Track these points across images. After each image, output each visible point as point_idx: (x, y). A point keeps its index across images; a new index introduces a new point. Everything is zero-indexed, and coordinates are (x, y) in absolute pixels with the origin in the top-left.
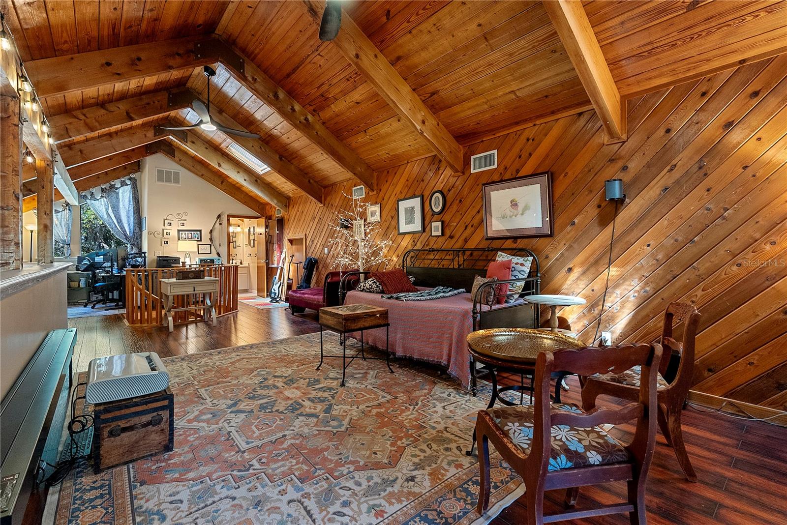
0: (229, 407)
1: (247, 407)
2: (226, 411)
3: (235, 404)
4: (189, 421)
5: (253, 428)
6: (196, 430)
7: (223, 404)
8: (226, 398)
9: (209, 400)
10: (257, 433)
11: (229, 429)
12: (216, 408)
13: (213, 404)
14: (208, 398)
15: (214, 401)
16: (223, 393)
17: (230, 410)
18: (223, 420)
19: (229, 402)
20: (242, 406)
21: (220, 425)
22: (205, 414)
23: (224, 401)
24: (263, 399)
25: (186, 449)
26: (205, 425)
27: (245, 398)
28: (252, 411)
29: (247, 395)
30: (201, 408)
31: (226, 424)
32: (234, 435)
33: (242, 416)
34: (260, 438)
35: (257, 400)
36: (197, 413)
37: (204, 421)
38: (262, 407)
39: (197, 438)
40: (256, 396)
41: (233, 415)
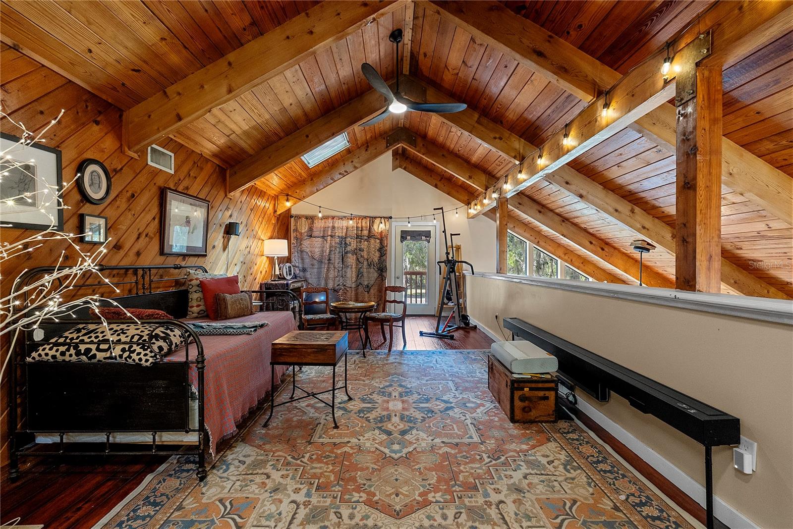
0: (452, 408)
1: (438, 403)
2: (455, 405)
3: (447, 409)
4: (483, 405)
5: (441, 389)
6: (477, 397)
7: (456, 413)
8: (452, 418)
9: (469, 422)
10: (440, 386)
11: (456, 392)
12: (463, 411)
13: (465, 416)
14: (469, 425)
15: (464, 418)
16: (455, 426)
17: (452, 405)
18: (459, 399)
19: (451, 413)
20: (443, 406)
21: (461, 397)
22: (472, 408)
23: (455, 415)
24: (422, 408)
25: (481, 389)
26: (472, 399)
27: (436, 413)
28: (437, 399)
29: (433, 416)
30: (474, 415)
31: (458, 396)
32: (454, 389)
33: (445, 398)
34: (441, 383)
35: (428, 407)
36: (478, 411)
37: (473, 402)
38: (427, 400)
39: (476, 392)
40: (426, 412)
41: (451, 400)
